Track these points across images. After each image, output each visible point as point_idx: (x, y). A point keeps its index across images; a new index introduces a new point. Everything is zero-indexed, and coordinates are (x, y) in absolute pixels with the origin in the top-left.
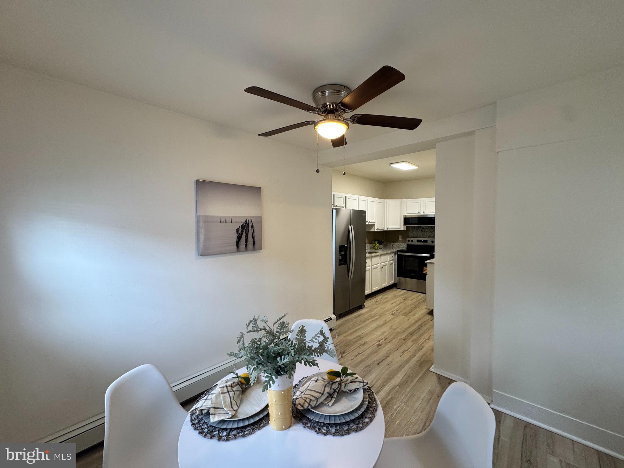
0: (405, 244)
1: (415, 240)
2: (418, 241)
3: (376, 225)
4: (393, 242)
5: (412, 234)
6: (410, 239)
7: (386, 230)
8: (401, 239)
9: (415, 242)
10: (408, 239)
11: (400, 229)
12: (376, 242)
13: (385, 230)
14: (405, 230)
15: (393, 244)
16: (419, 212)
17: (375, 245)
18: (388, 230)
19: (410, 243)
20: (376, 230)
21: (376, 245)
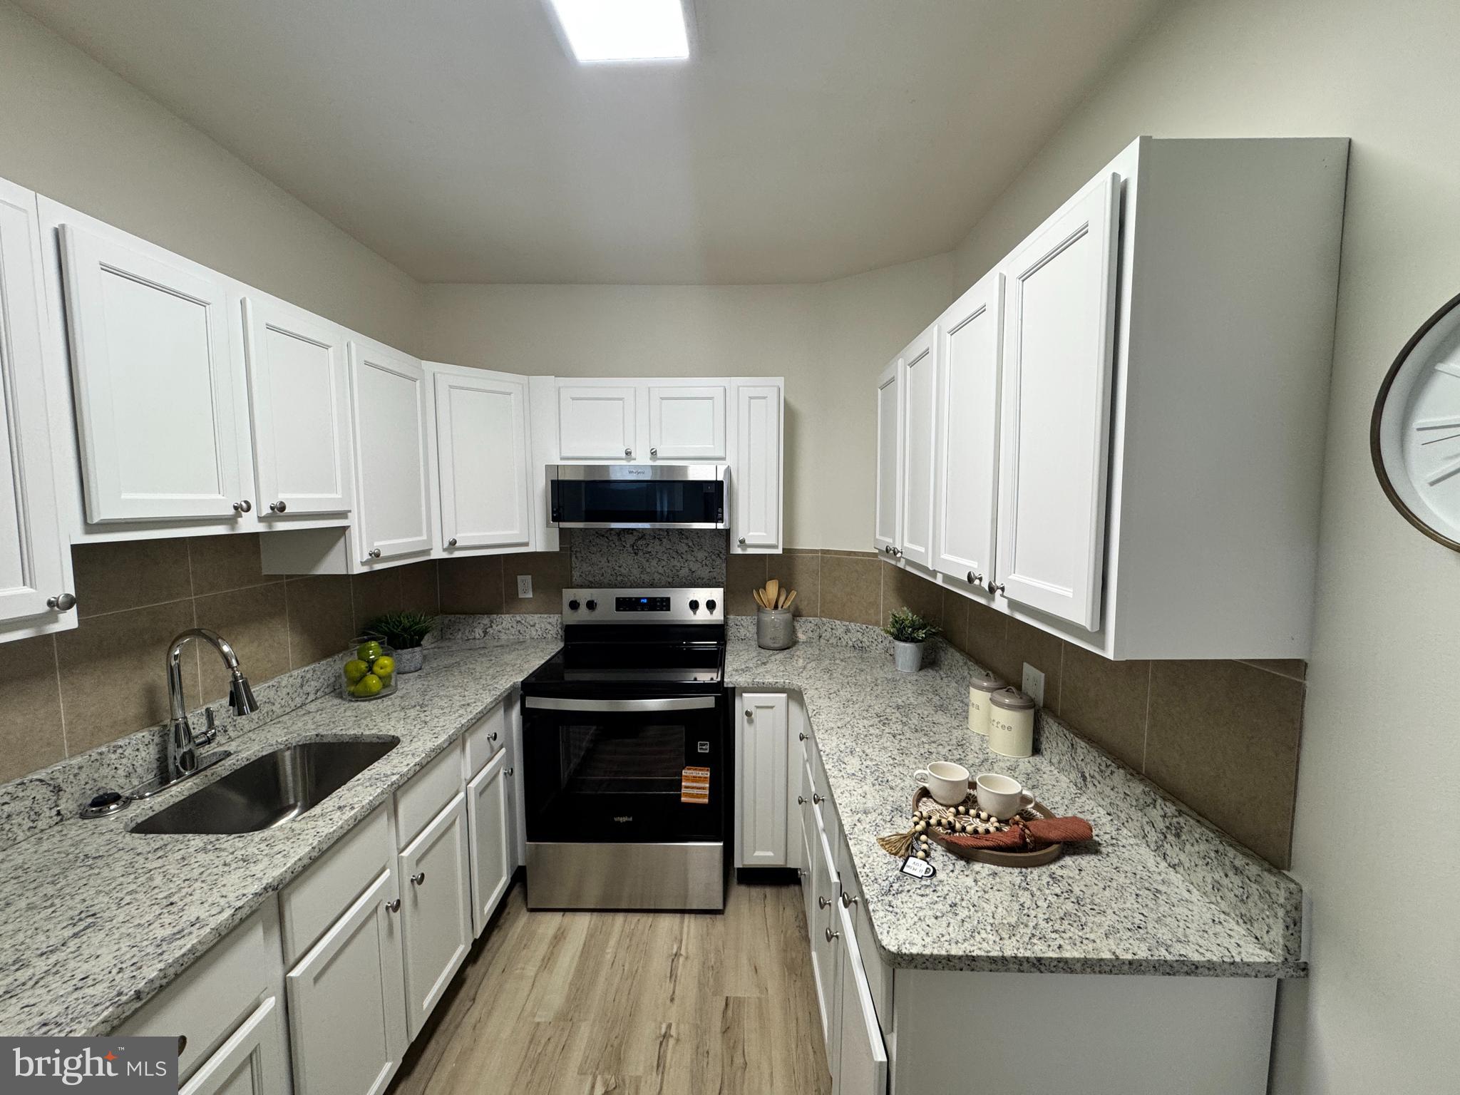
0: (555, 619)
1: (606, 598)
2: (623, 604)
3: (354, 533)
4: (489, 612)
5: (586, 567)
6: (583, 595)
7: (445, 555)
8: (530, 596)
9: (607, 613)
10: (569, 594)
11: (526, 544)
12: (373, 644)
13: (438, 554)
14: (557, 549)
15: (486, 620)
16: (628, 453)
17: (363, 666)
18: (457, 554)
19: (583, 616)
20: (358, 569)
21: (371, 664)
